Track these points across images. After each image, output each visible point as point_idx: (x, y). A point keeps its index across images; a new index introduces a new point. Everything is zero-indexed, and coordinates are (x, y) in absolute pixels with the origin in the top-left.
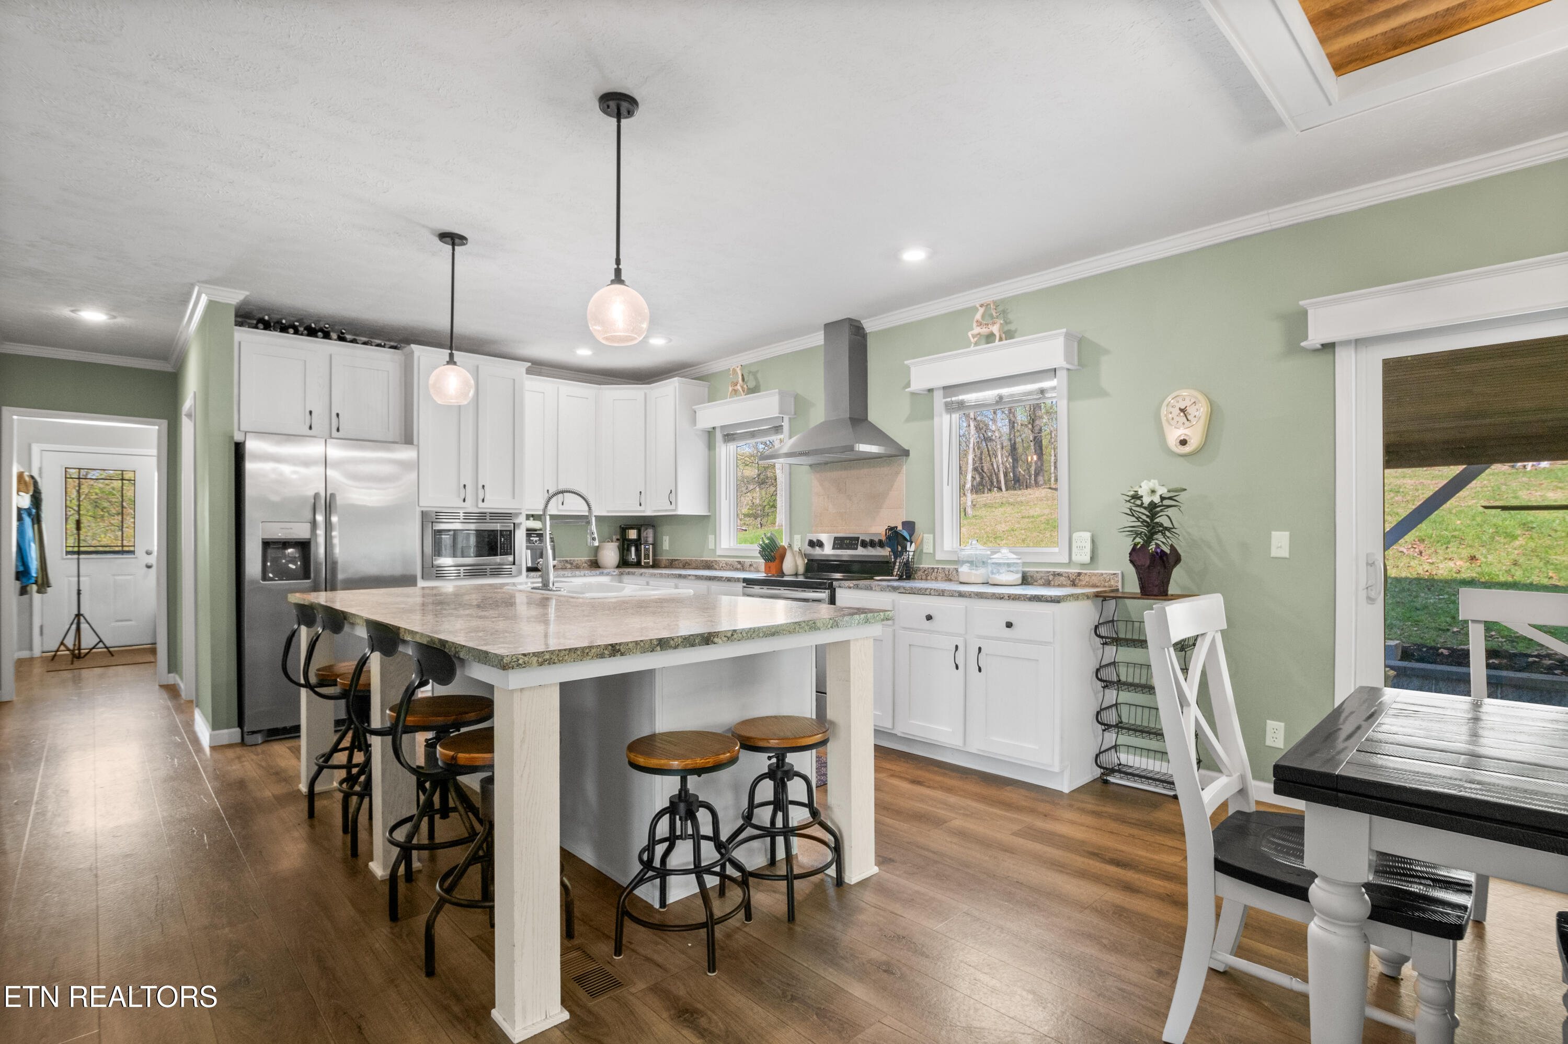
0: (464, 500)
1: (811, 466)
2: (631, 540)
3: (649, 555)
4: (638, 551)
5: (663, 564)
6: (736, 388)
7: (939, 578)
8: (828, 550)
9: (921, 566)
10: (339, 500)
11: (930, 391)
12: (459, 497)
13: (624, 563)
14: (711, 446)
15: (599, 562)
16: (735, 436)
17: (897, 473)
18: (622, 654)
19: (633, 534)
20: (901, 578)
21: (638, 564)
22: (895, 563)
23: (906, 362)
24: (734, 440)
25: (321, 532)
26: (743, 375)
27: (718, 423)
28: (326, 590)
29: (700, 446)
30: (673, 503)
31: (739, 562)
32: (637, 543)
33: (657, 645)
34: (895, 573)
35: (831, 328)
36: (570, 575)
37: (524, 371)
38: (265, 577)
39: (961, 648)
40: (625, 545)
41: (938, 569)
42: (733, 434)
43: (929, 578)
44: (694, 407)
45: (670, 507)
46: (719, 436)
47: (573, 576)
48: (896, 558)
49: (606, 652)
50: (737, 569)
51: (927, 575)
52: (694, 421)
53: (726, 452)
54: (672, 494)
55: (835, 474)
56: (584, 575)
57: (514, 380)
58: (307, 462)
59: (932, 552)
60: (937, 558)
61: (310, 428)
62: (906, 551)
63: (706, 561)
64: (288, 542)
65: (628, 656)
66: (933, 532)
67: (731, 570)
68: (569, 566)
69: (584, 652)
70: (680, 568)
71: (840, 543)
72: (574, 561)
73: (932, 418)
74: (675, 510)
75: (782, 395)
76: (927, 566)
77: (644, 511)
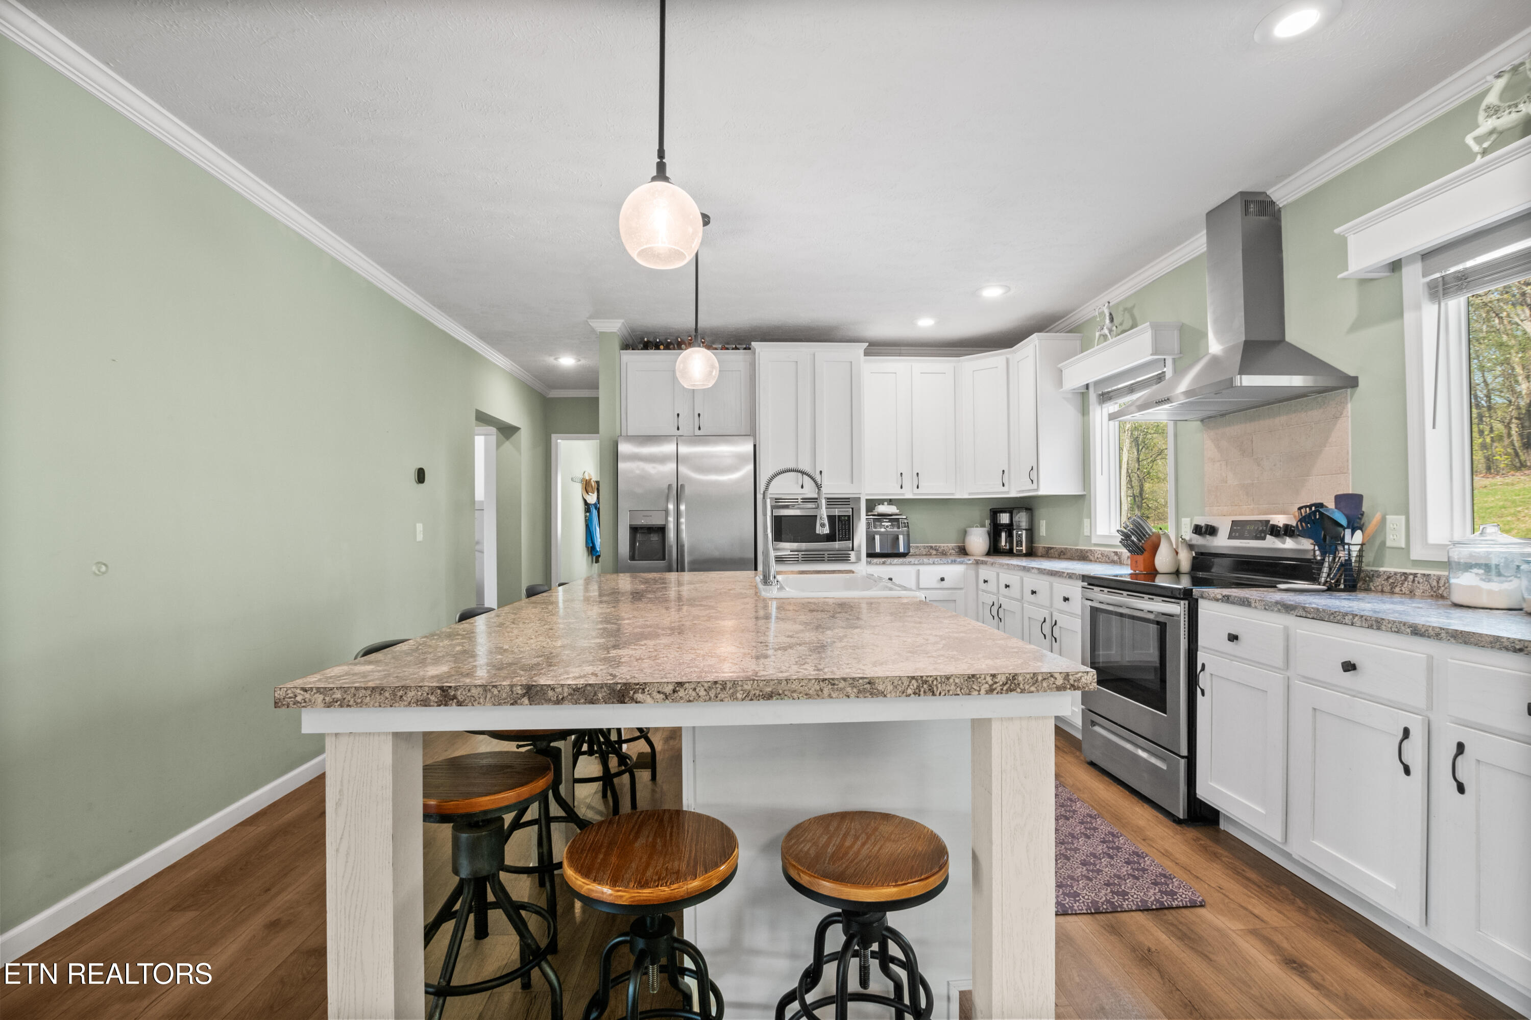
0: (802, 487)
1: (1202, 421)
2: (1002, 525)
3: (1022, 542)
4: (1010, 536)
5: (1040, 552)
6: (1102, 332)
7: (1418, 592)
8: (1222, 542)
9: (1381, 569)
10: (688, 491)
11: (1396, 266)
12: (798, 483)
13: (994, 550)
14: (1084, 411)
15: (966, 549)
16: (1111, 394)
17: (1336, 418)
18: (460, 704)
19: (1004, 518)
20: (1332, 589)
21: (1010, 553)
22: (1321, 563)
23: (1337, 231)
24: (1110, 399)
25: (671, 519)
26: (1111, 314)
27: (1090, 380)
28: (677, 571)
29: (1071, 412)
30: (1035, 482)
31: (1116, 553)
32: (1009, 528)
33: (523, 696)
34: (1323, 580)
35: (1214, 216)
36: (916, 562)
37: (862, 352)
38: (632, 558)
39: (1417, 735)
40: (995, 531)
41: (1415, 575)
42: (1109, 392)
43: (1397, 590)
44: (1059, 366)
45: (1030, 486)
46: (1093, 396)
47: (920, 564)
48: (1323, 554)
49: (433, 698)
50: (1113, 562)
51: (1393, 586)
52: (1060, 383)
53: (1100, 414)
54: (1034, 472)
55: (1236, 429)
56: (934, 563)
57: (851, 362)
58: (661, 459)
59: (1403, 546)
60: (1414, 556)
61: (678, 429)
62: (1343, 543)
63: (1081, 551)
64: (653, 528)
65: (469, 708)
66: (1405, 510)
67: (1107, 562)
68: (934, 552)
69: (395, 695)
70: (1055, 558)
71: (1238, 529)
72: (939, 547)
73: (1401, 315)
74: (1037, 490)
75: (1157, 328)
76: (1392, 570)
77: (1008, 492)
